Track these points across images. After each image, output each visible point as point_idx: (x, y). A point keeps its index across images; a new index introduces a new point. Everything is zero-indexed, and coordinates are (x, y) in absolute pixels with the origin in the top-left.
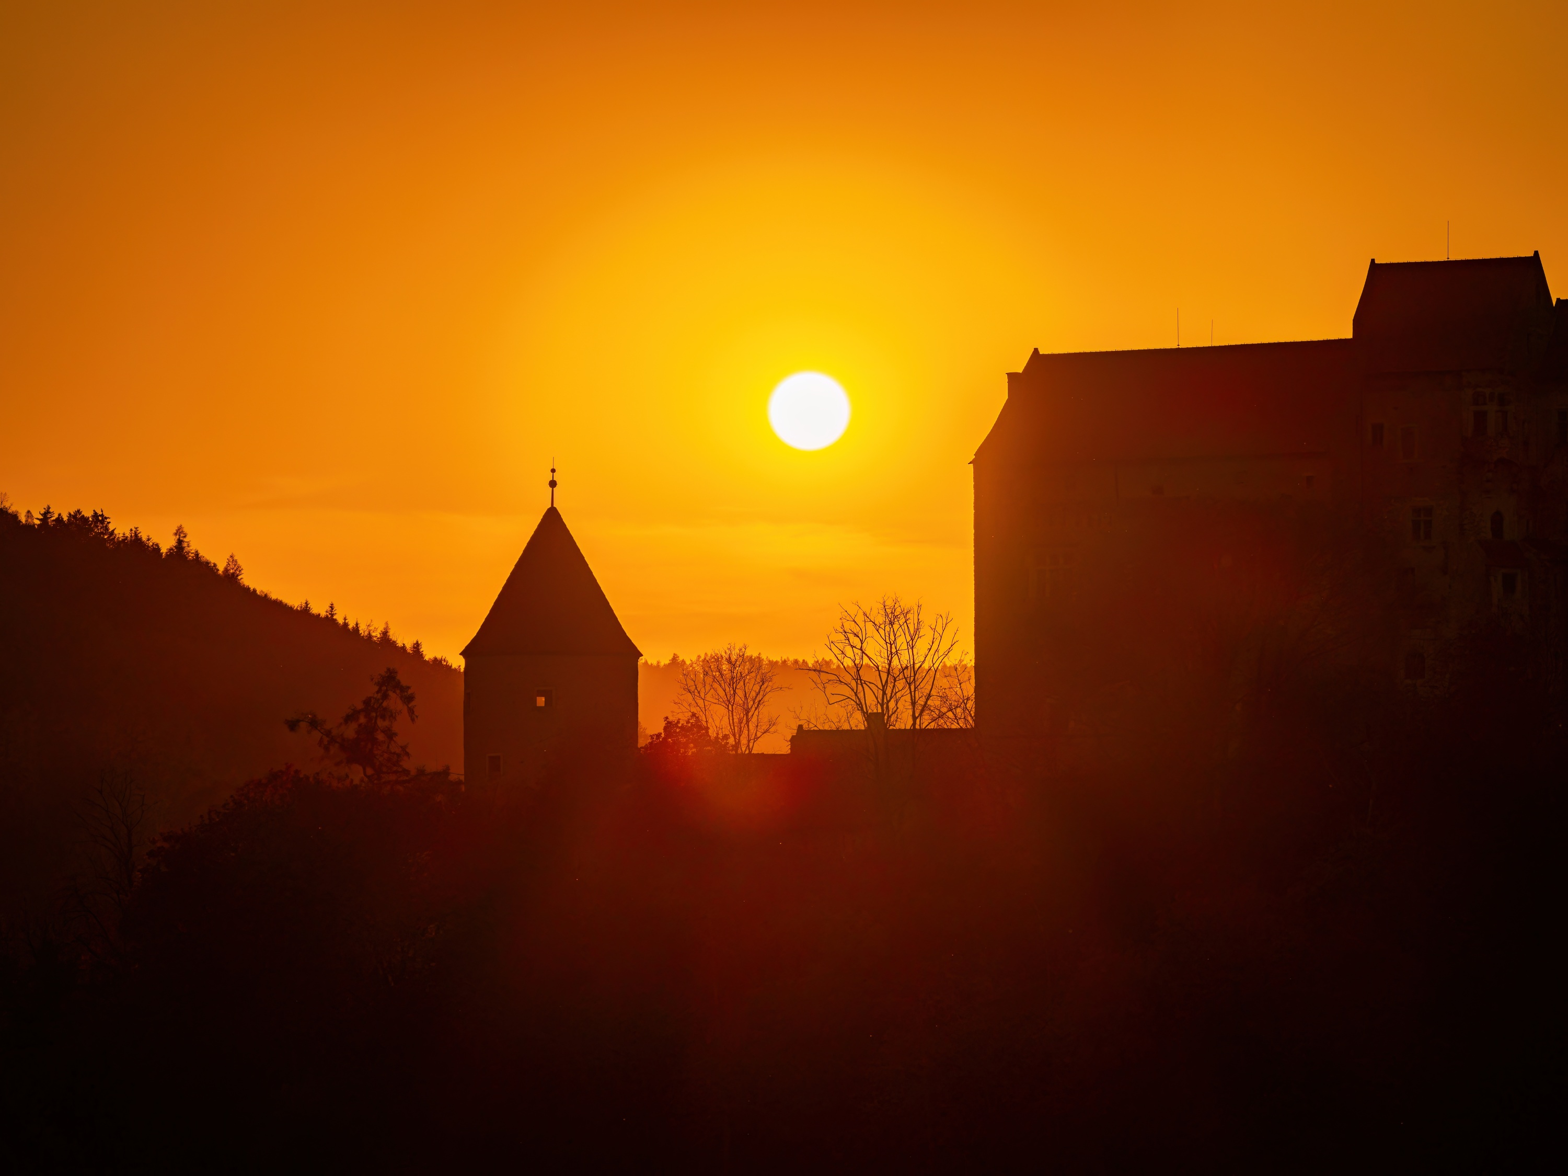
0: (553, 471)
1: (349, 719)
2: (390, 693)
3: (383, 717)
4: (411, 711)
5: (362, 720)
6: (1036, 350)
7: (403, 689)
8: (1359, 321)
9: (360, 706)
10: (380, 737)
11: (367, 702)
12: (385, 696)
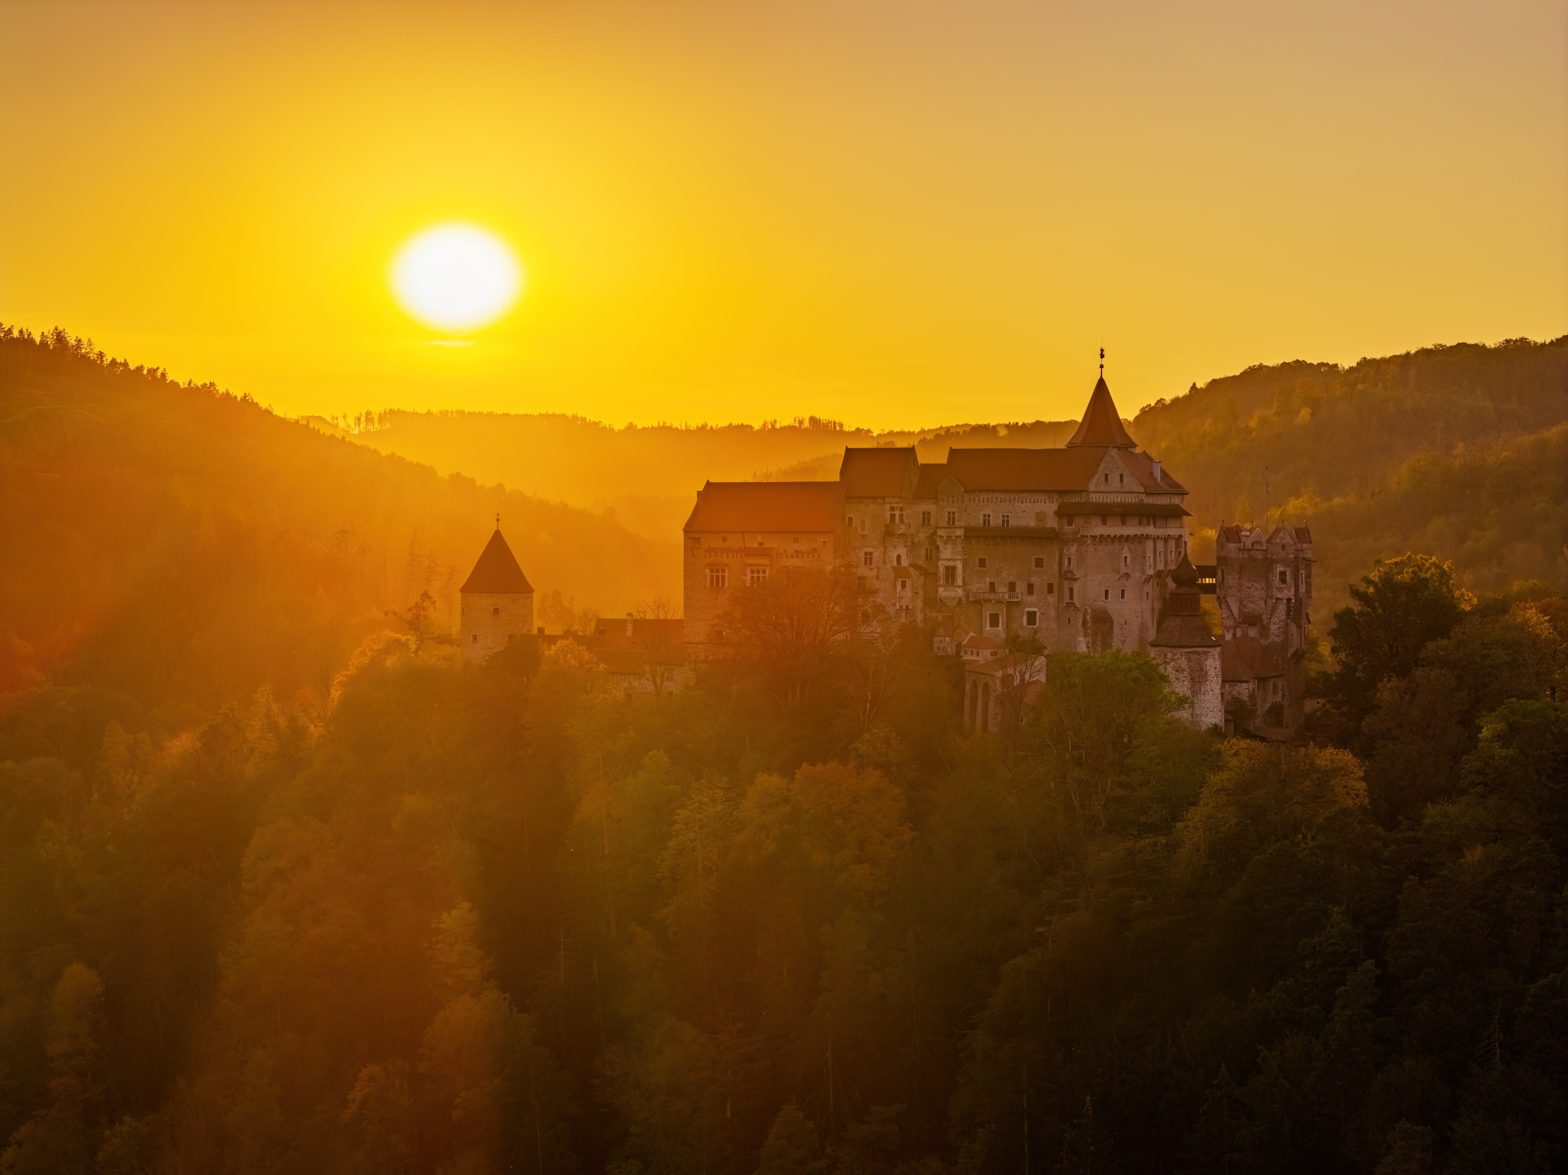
0: (498, 515)
1: (410, 610)
2: (426, 600)
3: (423, 610)
4: (435, 608)
5: (414, 611)
6: (708, 481)
7: (430, 598)
8: (843, 472)
9: (414, 605)
10: (422, 618)
11: (416, 604)
12: (424, 601)
